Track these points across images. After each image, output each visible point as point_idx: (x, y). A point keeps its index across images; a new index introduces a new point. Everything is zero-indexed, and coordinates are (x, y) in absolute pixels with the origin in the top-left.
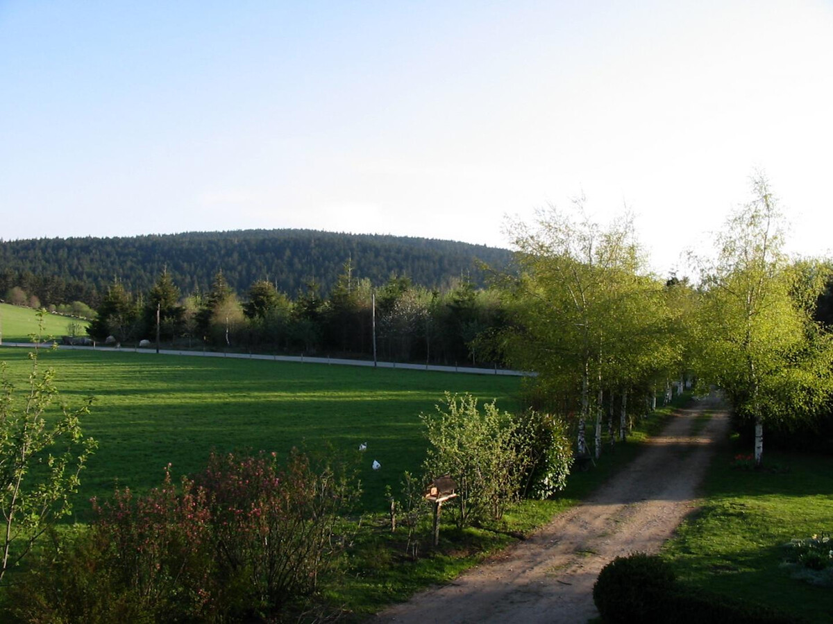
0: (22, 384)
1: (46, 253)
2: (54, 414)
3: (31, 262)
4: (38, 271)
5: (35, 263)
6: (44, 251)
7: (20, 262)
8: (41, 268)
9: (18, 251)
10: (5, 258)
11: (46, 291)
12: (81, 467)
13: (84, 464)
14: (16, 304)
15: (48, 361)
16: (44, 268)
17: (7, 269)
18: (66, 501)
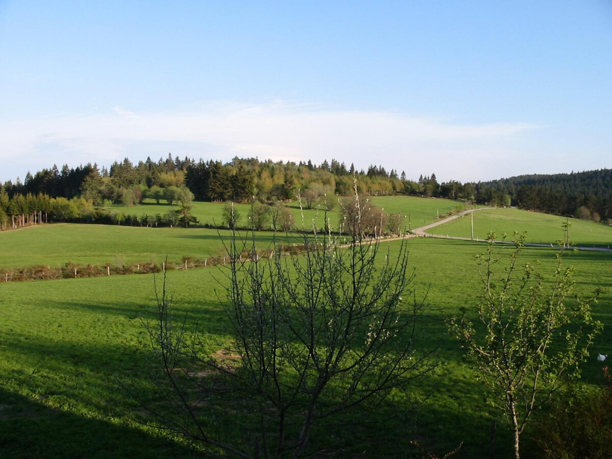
0: (580, 277)
1: (605, 181)
2: (601, 301)
3: (594, 187)
4: (599, 194)
5: (597, 188)
6: (603, 179)
7: (586, 187)
8: (601, 192)
9: (584, 180)
10: (575, 185)
11: (605, 209)
12: (590, 343)
13: (592, 340)
14: (582, 218)
15: (602, 261)
16: (604, 191)
17: (576, 193)
18: (577, 367)
